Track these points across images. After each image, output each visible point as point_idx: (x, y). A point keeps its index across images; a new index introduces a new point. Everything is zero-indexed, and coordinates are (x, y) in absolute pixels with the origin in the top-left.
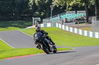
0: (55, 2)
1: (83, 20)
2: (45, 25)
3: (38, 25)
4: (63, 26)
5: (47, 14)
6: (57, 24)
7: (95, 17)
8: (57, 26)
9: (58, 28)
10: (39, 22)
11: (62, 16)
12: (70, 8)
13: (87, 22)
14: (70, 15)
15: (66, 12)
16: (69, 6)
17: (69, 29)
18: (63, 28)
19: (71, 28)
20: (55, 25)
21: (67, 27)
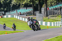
0: (13, 2)
1: (31, 13)
2: (7, 17)
3: (3, 16)
4: (18, 17)
5: (8, 10)
6: (15, 16)
7: (39, 12)
8: (15, 17)
9: (15, 18)
10: (3, 14)
11: (18, 11)
12: (23, 6)
13: (34, 15)
14: (23, 10)
15: (20, 8)
16: (22, 5)
17: (22, 19)
18: (19, 19)
19: (23, 19)
20: (13, 16)
21: (21, 18)
